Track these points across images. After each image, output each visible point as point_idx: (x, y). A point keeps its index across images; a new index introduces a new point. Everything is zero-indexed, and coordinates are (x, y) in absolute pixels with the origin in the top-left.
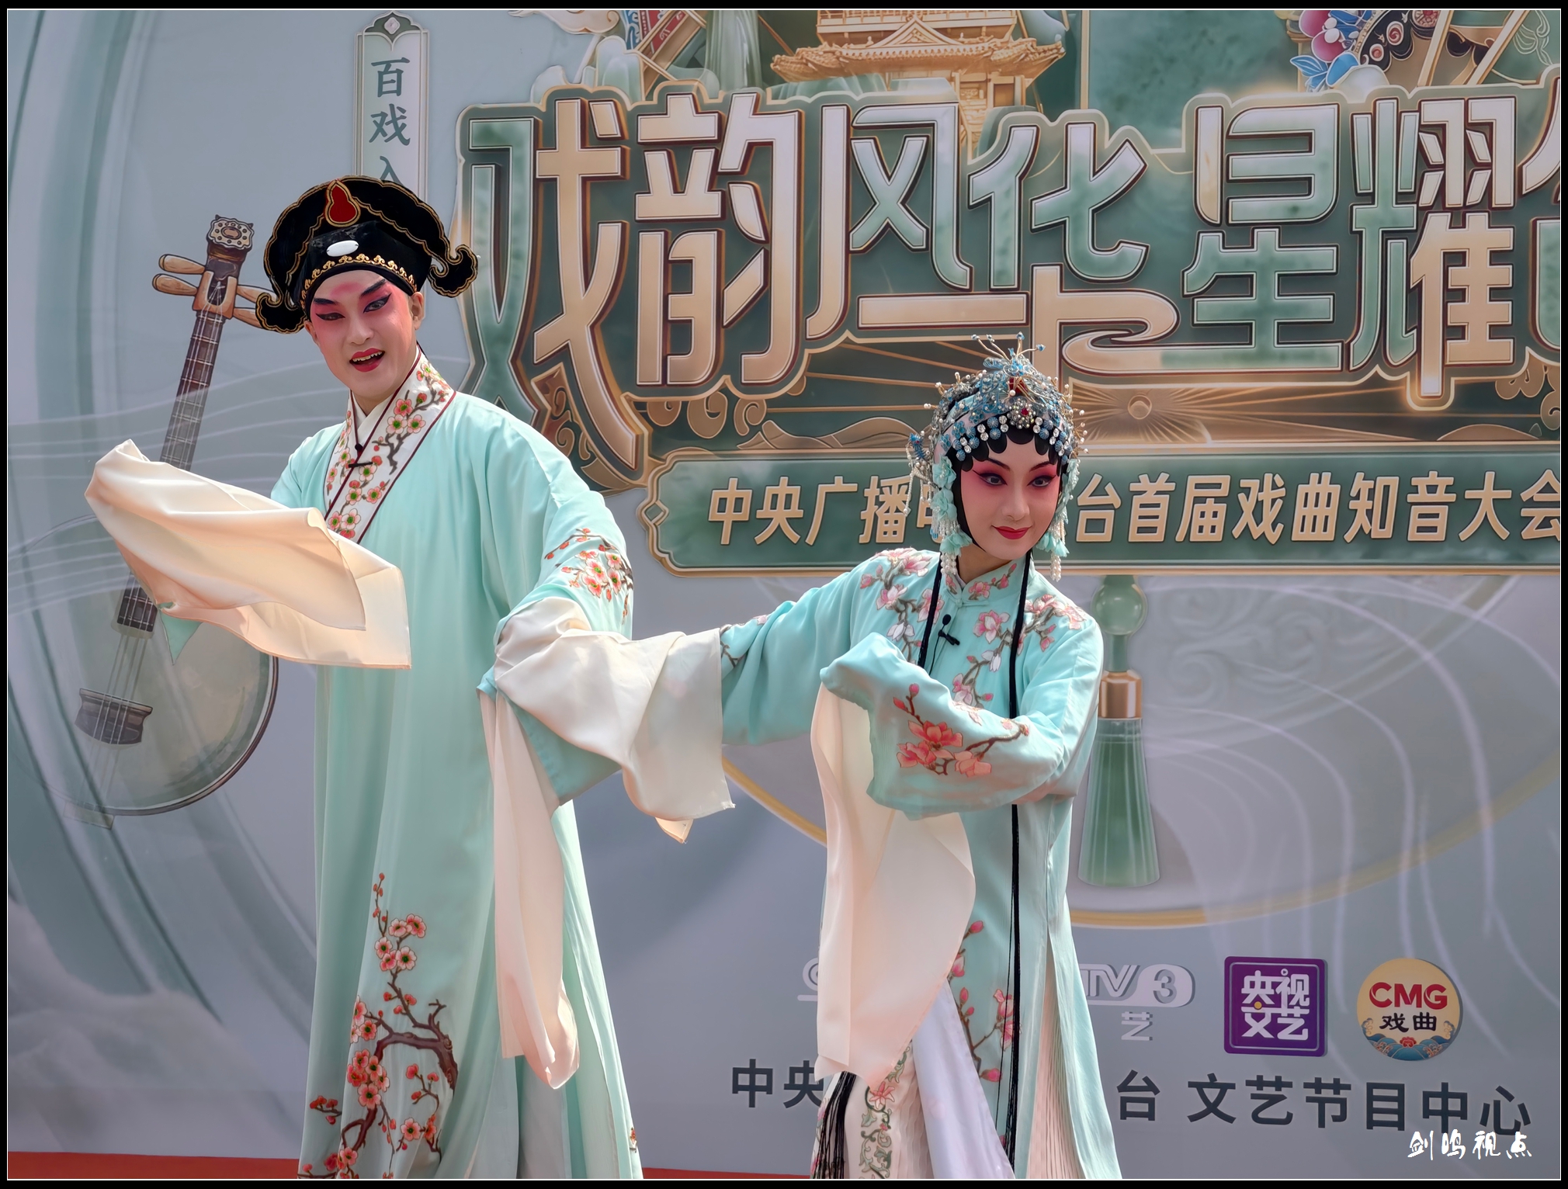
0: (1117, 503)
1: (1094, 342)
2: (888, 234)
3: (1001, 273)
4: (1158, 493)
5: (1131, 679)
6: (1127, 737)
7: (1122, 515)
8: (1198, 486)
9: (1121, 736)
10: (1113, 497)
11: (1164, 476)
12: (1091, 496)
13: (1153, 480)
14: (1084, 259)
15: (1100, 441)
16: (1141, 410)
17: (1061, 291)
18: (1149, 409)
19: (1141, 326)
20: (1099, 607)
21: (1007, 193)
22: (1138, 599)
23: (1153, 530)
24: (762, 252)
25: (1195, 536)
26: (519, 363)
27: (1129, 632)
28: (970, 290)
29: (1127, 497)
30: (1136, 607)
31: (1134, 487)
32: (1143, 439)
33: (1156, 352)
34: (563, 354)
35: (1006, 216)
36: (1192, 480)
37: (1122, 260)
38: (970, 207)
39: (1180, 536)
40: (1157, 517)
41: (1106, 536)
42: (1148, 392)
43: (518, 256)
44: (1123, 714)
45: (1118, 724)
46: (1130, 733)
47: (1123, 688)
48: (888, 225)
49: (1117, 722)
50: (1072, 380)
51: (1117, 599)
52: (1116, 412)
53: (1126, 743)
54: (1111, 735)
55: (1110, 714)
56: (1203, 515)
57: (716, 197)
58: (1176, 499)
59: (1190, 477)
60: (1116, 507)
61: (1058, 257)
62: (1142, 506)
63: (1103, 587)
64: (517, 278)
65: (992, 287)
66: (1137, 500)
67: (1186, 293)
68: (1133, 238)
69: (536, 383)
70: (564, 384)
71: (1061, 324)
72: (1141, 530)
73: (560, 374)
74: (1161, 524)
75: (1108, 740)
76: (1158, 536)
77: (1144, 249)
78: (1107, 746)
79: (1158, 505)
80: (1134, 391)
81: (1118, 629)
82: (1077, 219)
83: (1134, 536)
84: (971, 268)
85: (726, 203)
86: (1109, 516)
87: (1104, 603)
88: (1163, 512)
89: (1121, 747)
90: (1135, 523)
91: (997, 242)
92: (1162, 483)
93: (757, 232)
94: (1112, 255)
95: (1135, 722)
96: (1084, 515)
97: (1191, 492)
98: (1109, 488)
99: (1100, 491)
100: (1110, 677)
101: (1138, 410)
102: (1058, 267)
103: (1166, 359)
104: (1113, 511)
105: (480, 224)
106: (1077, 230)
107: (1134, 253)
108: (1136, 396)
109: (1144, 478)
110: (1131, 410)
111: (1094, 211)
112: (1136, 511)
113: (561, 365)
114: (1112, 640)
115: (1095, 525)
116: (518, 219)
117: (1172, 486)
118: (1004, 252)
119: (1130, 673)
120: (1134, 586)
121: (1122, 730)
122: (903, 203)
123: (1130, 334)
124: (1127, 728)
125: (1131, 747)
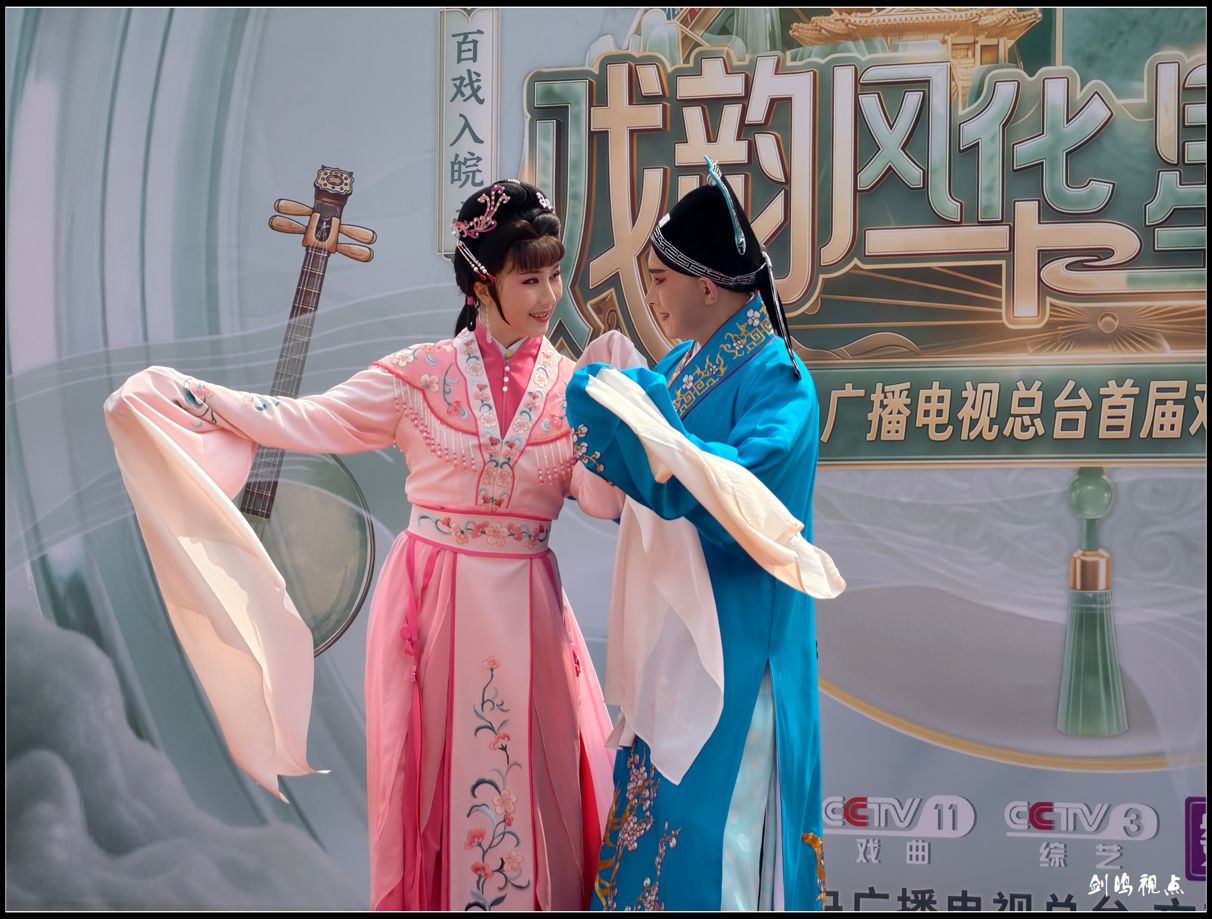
0: (1089, 406)
1: (1068, 267)
2: (890, 173)
3: (988, 208)
4: (1124, 396)
5: (1102, 557)
6: (1098, 606)
7: (1093, 415)
8: (1159, 390)
9: (1094, 606)
10: (1085, 400)
11: (1130, 382)
12: (1066, 399)
13: (1120, 385)
14: (1058, 194)
15: (1074, 351)
16: (1110, 325)
17: (1039, 223)
18: (1117, 324)
19: (1109, 253)
20: (1074, 495)
21: (993, 139)
22: (1108, 488)
23: (1120, 428)
24: (783, 192)
25: (1157, 434)
26: (577, 288)
27: (1100, 516)
28: (961, 222)
29: (1097, 400)
30: (1106, 495)
31: (1103, 391)
32: (1111, 350)
33: (1122, 275)
34: (614, 281)
35: (992, 158)
36: (1154, 385)
37: (1092, 196)
38: (960, 151)
39: (1144, 434)
40: (1123, 417)
41: (1079, 433)
42: (1115, 309)
43: (575, 197)
44: (1095, 587)
45: (1090, 595)
46: (1102, 603)
47: (1095, 565)
48: (890, 167)
49: (1090, 594)
50: (1049, 300)
51: (1089, 488)
52: (1088, 326)
53: (1098, 612)
54: (1085, 605)
55: (1084, 587)
56: (1163, 415)
57: (744, 145)
58: (1141, 401)
59: (1152, 382)
60: (1089, 407)
61: (1037, 193)
62: (1110, 407)
63: (1077, 477)
64: (575, 216)
65: (980, 220)
66: (1106, 402)
67: (1147, 224)
68: (1102, 176)
69: (592, 306)
70: (614, 305)
71: (1039, 251)
72: (1109, 428)
73: (611, 298)
74: (1127, 423)
75: (1082, 609)
76: (1125, 434)
77: (1111, 186)
78: (1081, 615)
79: (1124, 407)
80: (1102, 309)
81: (1090, 514)
82: (1053, 160)
83: (1103, 434)
84: (961, 204)
85: (752, 150)
86: (1082, 416)
87: (1078, 491)
88: (1128, 412)
89: (1094, 616)
90: (1104, 422)
91: (984, 181)
92: (1128, 387)
93: (779, 175)
94: (1083, 192)
95: (1106, 594)
96: (1060, 416)
97: (1153, 396)
98: (1082, 392)
99: (1074, 395)
100: (1083, 555)
101: (1106, 325)
102: (1037, 202)
103: (1131, 281)
104: (1085, 412)
105: (544, 170)
106: (1053, 171)
107: (1103, 189)
108: (1105, 313)
109: (1112, 383)
110: (1100, 325)
111: (1067, 154)
112: (1105, 412)
113: (612, 290)
114: (1085, 523)
115: (1071, 424)
116: (576, 166)
117: (1136, 391)
118: (990, 189)
119: (1101, 551)
120: (1104, 477)
121: (1094, 600)
122: (903, 149)
123: (1100, 259)
124: (1098, 599)
125: (1102, 615)
